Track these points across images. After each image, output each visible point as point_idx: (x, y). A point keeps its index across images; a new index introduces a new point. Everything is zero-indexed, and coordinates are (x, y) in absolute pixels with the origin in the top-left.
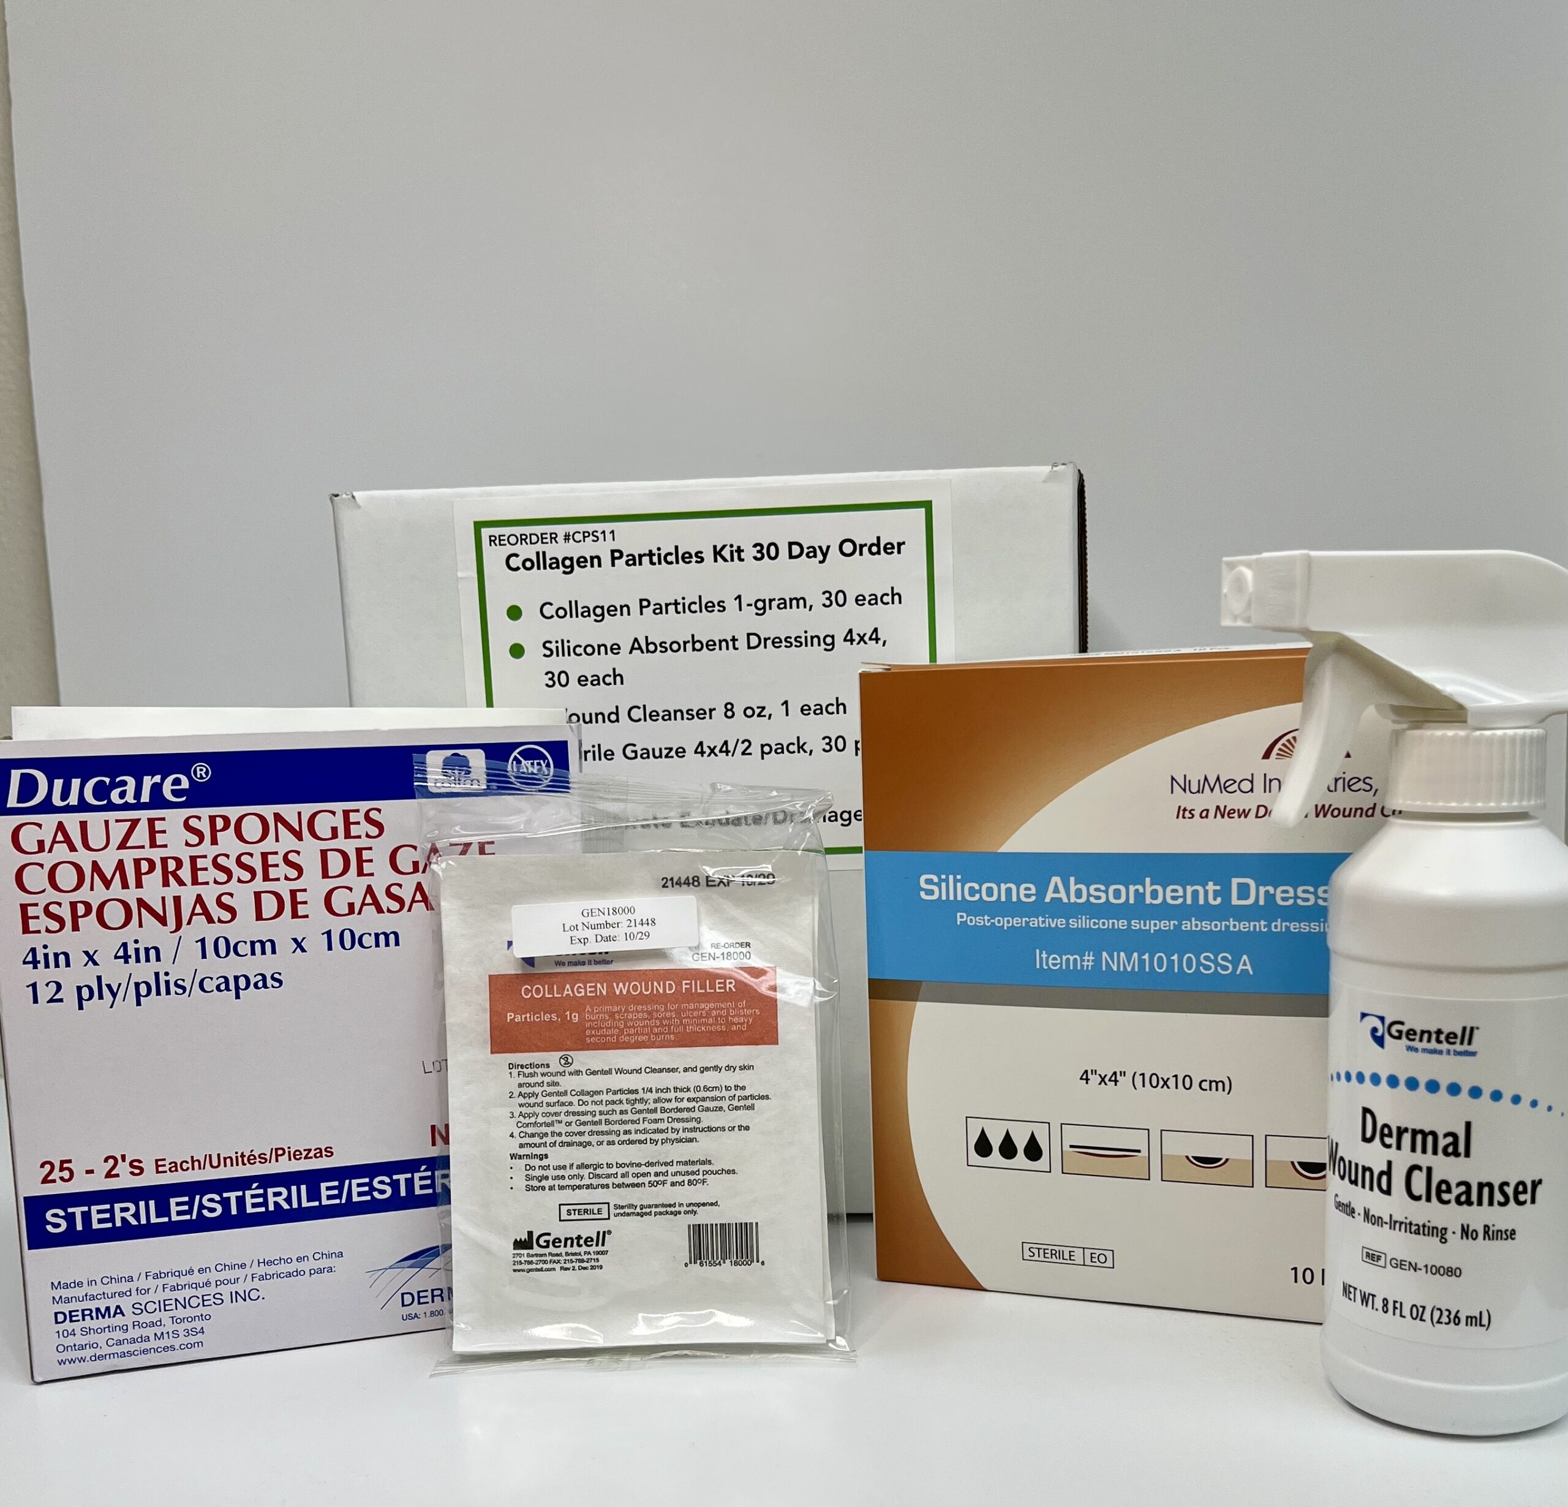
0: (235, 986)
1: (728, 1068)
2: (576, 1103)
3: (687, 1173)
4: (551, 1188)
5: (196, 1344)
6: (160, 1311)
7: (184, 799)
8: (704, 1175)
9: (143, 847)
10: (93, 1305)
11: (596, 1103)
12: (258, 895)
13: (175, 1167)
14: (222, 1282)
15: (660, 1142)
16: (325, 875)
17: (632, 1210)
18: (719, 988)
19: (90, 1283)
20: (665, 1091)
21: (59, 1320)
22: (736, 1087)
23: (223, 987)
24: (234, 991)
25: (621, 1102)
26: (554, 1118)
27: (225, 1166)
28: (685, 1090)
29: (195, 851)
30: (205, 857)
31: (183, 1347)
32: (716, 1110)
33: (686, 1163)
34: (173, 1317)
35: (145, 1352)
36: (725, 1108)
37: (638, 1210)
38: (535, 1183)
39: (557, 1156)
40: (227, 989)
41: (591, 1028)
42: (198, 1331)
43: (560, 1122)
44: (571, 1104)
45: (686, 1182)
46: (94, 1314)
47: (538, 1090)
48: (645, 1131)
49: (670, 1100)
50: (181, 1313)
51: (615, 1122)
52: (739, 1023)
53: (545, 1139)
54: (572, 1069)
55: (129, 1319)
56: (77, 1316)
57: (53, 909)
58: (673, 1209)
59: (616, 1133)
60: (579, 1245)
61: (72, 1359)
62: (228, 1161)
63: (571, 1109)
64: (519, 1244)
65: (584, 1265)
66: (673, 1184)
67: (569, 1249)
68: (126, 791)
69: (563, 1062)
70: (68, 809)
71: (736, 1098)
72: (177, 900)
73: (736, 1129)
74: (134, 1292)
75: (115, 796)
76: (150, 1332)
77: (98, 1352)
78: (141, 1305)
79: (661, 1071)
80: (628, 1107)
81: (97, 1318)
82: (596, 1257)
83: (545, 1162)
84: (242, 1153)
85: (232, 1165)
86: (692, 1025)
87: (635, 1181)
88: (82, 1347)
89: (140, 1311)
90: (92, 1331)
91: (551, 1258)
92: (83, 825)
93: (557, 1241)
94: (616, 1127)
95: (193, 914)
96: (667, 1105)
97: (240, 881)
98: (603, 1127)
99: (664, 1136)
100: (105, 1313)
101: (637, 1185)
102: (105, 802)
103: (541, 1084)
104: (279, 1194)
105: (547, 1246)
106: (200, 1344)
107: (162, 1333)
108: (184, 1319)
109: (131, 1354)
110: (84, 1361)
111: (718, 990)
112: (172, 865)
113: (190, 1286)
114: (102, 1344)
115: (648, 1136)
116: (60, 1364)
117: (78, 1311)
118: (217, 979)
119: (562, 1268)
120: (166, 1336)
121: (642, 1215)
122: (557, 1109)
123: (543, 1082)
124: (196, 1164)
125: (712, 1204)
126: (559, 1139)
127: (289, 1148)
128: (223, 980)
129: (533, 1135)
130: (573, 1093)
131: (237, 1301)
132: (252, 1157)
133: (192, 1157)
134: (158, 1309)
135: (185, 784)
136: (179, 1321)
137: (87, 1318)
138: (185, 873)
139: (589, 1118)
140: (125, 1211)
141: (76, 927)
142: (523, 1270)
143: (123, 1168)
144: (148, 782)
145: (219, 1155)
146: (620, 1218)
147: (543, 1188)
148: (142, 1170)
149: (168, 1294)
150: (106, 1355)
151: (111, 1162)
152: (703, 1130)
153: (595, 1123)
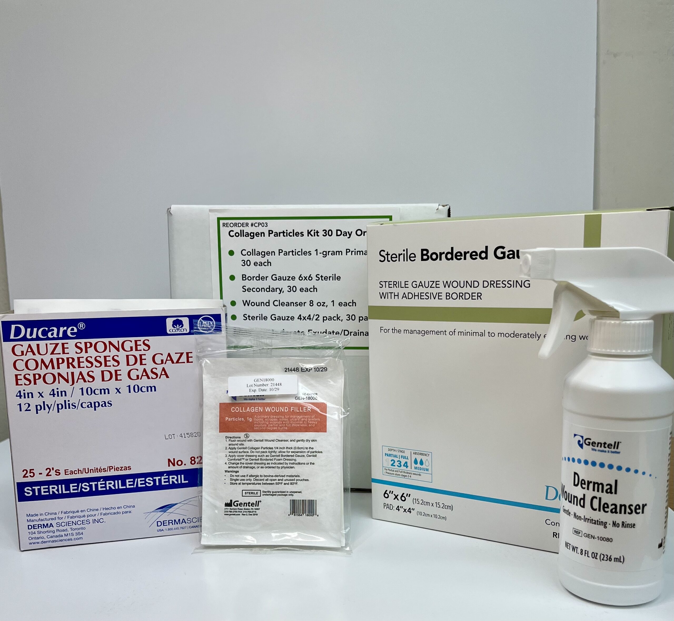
0: (94, 406)
1: (307, 440)
2: (250, 452)
3: (290, 480)
4: (239, 484)
5: (80, 538)
6: (67, 526)
7: (75, 336)
8: (296, 481)
9: (60, 354)
10: (42, 523)
11: (257, 452)
12: (103, 372)
13: (72, 473)
14: (90, 516)
15: (280, 468)
16: (128, 364)
17: (269, 493)
18: (305, 410)
19: (41, 515)
20: (283, 448)
21: (29, 528)
22: (310, 448)
23: (90, 406)
24: (94, 408)
25: (266, 452)
26: (242, 457)
27: (91, 472)
28: (290, 448)
29: (79, 355)
30: (83, 357)
31: (75, 539)
32: (302, 456)
33: (290, 476)
34: (71, 528)
35: (61, 541)
36: (305, 456)
37: (271, 493)
38: (234, 482)
39: (242, 472)
40: (91, 407)
41: (256, 424)
42: (80, 533)
43: (244, 459)
44: (248, 452)
45: (290, 483)
46: (42, 526)
47: (236, 446)
48: (275, 463)
49: (285, 452)
50: (74, 526)
51: (264, 460)
52: (312, 424)
53: (238, 465)
54: (249, 439)
55: (55, 528)
56: (36, 527)
57: (27, 376)
58: (284, 493)
59: (264, 464)
60: (249, 506)
61: (34, 543)
62: (92, 471)
63: (248, 454)
64: (227, 505)
65: (251, 513)
66: (285, 484)
67: (245, 507)
68: (54, 333)
69: (245, 436)
70: (32, 340)
71: (310, 452)
72: (73, 374)
73: (309, 464)
74: (57, 519)
75: (49, 335)
76: (63, 533)
77: (44, 540)
78: (59, 523)
79: (282, 441)
80: (269, 454)
81: (44, 528)
82: (255, 511)
83: (237, 474)
84: (97, 468)
85: (93, 472)
86: (294, 424)
87: (271, 482)
88: (38, 538)
89: (59, 526)
90: (42, 532)
91: (238, 510)
92: (38, 345)
93: (241, 504)
94: (264, 462)
95: (78, 379)
96: (283, 454)
97: (96, 366)
98: (260, 462)
99: (282, 465)
100: (46, 526)
101: (271, 484)
102: (46, 337)
103: (237, 444)
104: (110, 483)
105: (237, 506)
106: (81, 538)
107: (67, 534)
108: (75, 529)
109: (56, 541)
110: (39, 543)
111: (304, 411)
112: (71, 360)
113: (78, 517)
114: (45, 537)
115: (276, 465)
116: (30, 544)
117: (36, 525)
118: (88, 403)
119: (242, 514)
120: (69, 535)
121: (273, 495)
122: (243, 454)
123: (238, 444)
124: (80, 471)
125: (299, 492)
126: (243, 466)
127: (114, 466)
128: (89, 403)
129: (233, 464)
130: (249, 448)
131: (95, 523)
132: (100, 470)
133: (78, 469)
134: (66, 525)
135: (76, 330)
136: (74, 530)
137: (40, 528)
138: (76, 364)
139: (254, 458)
140: (53, 489)
141: (35, 383)
142: (228, 515)
143: (53, 473)
144: (62, 329)
145: (88, 468)
146: (264, 496)
147: (237, 484)
148: (60, 473)
149: (70, 520)
150: (47, 541)
151: (48, 470)
152: (297, 464)
153: (256, 460)
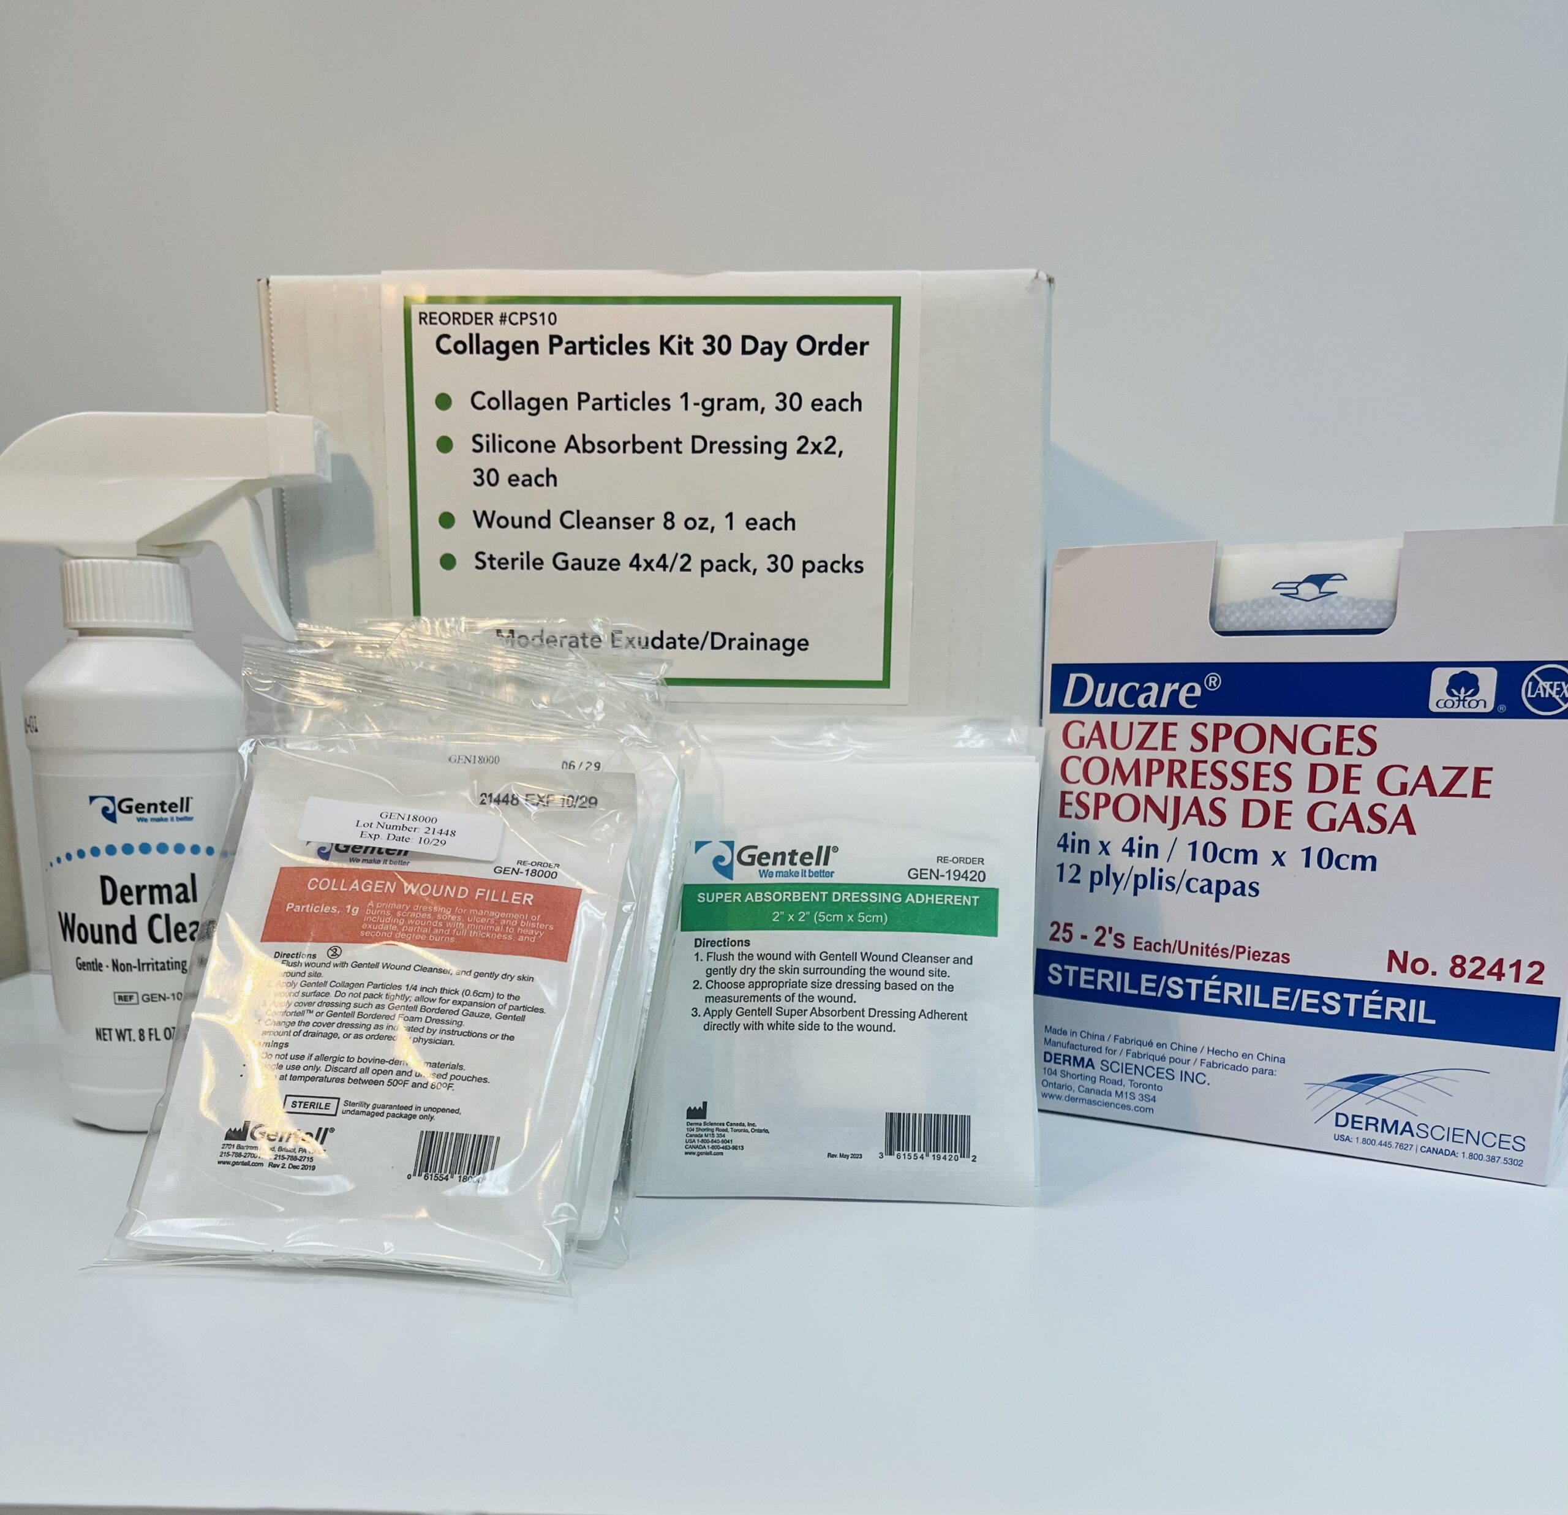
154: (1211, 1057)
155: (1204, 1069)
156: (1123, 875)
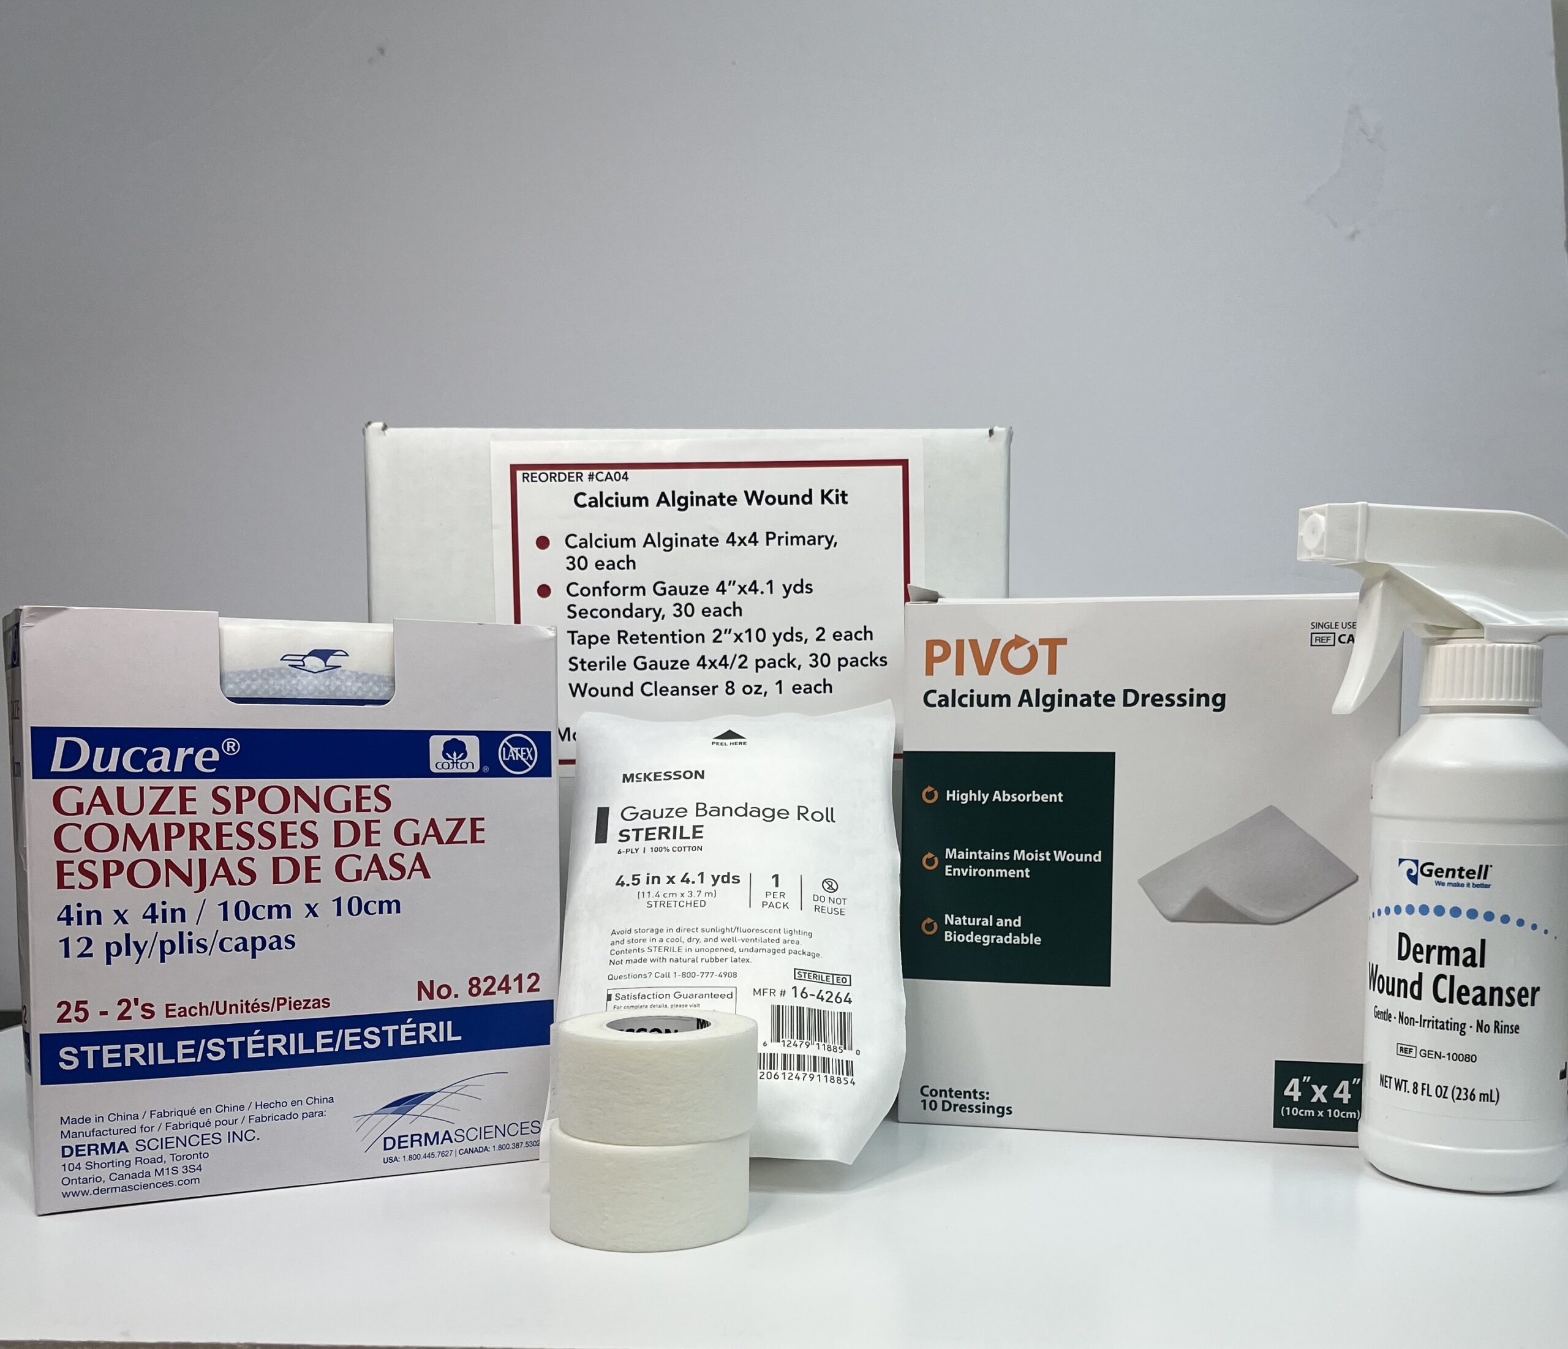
154: (260, 1112)
155: (253, 1125)
156: (146, 942)
